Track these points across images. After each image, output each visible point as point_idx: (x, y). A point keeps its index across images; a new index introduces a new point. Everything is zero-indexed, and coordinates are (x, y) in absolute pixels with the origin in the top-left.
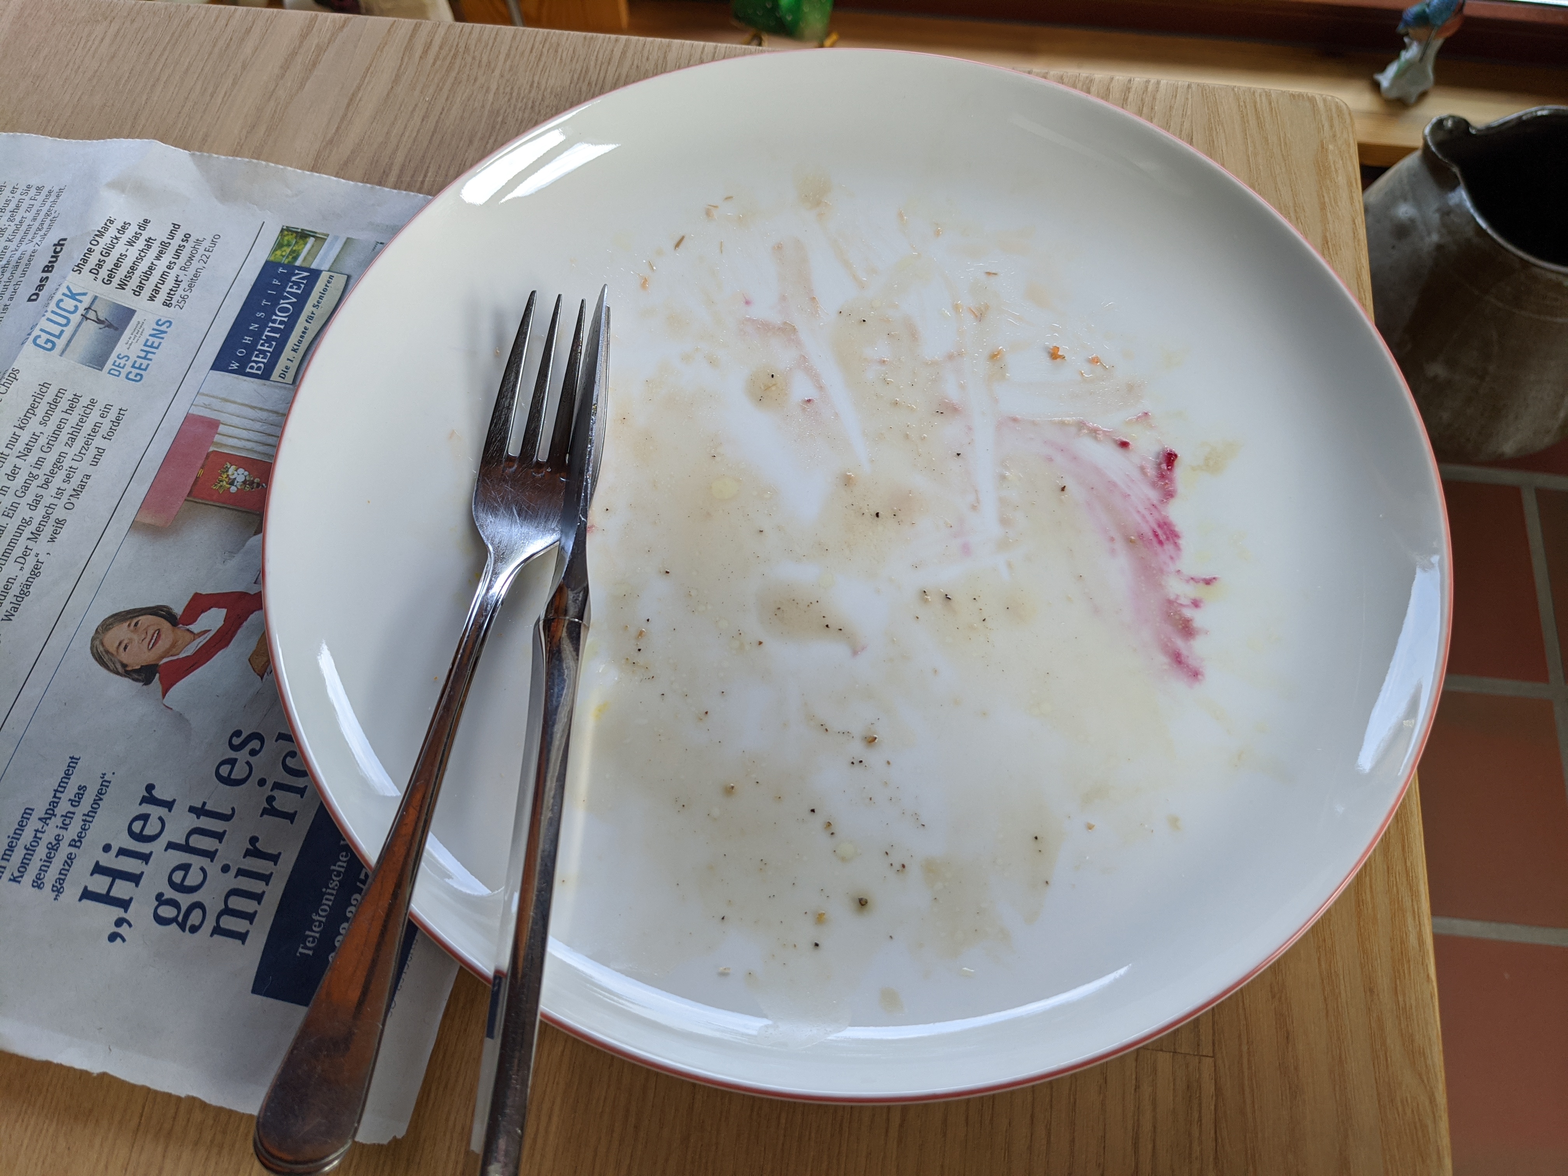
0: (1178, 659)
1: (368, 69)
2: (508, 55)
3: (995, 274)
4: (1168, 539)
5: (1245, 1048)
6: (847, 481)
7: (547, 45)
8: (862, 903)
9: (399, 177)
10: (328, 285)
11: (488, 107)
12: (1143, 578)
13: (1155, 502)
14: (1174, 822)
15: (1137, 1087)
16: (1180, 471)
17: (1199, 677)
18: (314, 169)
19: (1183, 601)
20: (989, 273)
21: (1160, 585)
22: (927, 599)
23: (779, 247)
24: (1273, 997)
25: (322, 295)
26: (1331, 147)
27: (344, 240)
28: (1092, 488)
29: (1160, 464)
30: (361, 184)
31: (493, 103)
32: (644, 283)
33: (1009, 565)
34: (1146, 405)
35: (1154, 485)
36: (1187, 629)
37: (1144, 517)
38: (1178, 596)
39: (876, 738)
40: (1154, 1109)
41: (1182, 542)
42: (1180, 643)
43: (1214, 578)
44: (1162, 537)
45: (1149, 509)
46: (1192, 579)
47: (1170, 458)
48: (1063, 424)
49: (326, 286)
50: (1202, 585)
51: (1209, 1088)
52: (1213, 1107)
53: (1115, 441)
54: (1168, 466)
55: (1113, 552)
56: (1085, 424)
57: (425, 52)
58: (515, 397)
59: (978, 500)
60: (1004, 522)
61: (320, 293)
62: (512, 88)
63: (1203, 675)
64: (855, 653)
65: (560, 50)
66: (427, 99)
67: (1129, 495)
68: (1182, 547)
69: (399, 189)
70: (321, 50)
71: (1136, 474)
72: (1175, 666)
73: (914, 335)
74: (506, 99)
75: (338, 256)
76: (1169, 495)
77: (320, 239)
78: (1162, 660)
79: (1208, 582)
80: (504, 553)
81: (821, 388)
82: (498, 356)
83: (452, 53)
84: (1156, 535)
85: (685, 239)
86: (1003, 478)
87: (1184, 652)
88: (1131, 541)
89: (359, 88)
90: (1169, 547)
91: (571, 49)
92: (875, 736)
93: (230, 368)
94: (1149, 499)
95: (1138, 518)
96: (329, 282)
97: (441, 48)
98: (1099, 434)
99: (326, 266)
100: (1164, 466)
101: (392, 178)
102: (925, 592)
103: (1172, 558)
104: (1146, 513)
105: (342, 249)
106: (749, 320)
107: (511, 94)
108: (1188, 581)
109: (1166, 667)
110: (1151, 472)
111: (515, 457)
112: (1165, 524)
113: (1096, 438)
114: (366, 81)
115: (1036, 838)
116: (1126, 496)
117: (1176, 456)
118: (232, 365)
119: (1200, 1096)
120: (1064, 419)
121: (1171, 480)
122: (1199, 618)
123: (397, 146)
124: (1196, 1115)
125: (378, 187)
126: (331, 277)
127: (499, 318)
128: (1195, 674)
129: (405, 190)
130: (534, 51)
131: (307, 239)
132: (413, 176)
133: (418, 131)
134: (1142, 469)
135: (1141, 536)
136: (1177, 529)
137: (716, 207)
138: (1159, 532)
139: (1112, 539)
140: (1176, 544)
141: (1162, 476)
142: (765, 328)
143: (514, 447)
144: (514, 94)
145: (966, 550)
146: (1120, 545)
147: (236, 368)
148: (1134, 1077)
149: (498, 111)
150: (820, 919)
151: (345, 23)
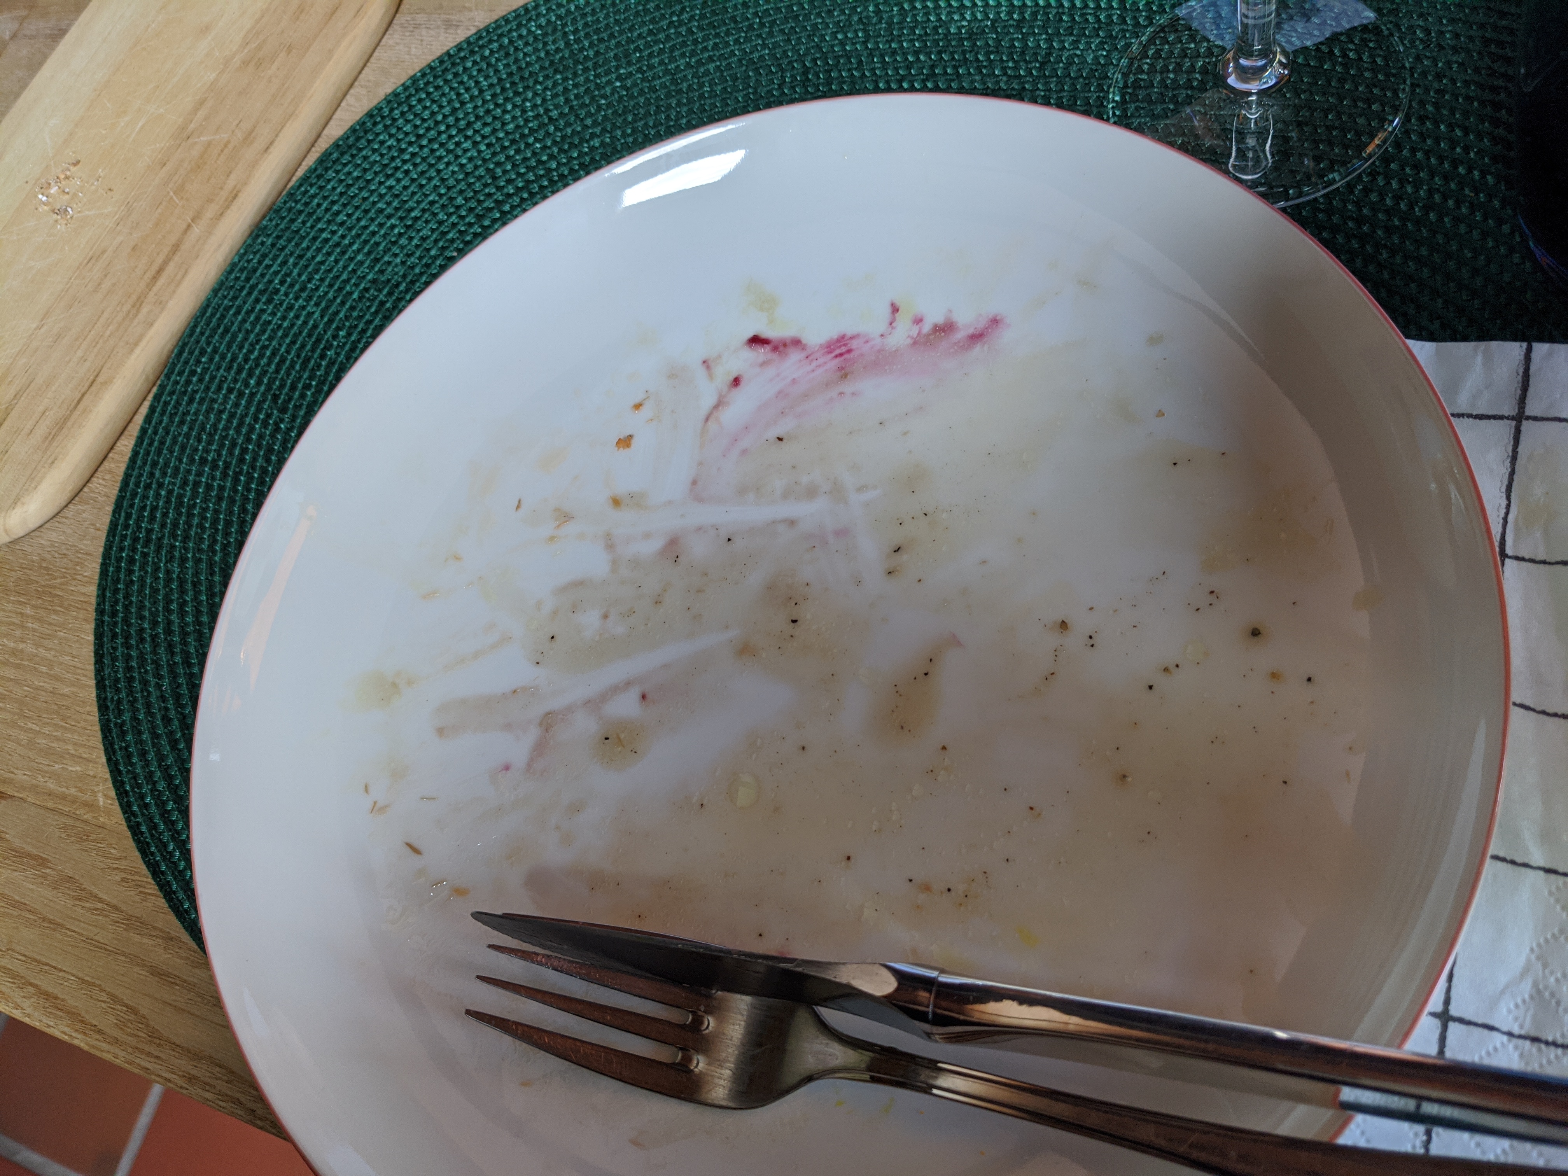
0: (977, 337)
3: (520, 501)
4: (845, 345)
6: (745, 652)
8: (1256, 633)
12: (887, 367)
13: (804, 355)
14: (1155, 340)
16: (773, 332)
17: (998, 318)
19: (914, 332)
20: (518, 507)
21: (897, 351)
22: (897, 570)
23: (443, 732)
28: (782, 412)
29: (762, 350)
32: (459, 892)
34: (694, 362)
35: (784, 357)
36: (945, 329)
38: (909, 336)
39: (1062, 621)
41: (850, 332)
43: (892, 304)
44: (844, 349)
45: (812, 360)
46: (891, 324)
47: (756, 341)
48: (702, 436)
50: (898, 315)
53: (730, 389)
54: (765, 343)
55: (855, 393)
56: (707, 414)
59: (784, 521)
60: (811, 495)
63: (996, 316)
64: (957, 643)
68: (856, 332)
71: (770, 372)
72: (985, 340)
76: (797, 343)
78: (978, 350)
79: (895, 309)
81: (629, 684)
84: (841, 355)
85: (410, 842)
87: (971, 331)
88: (845, 377)
90: (854, 344)
92: (1059, 621)
94: (800, 360)
95: (820, 371)
98: (722, 402)
100: (764, 346)
102: (888, 572)
103: (867, 342)
104: (814, 364)
106: (528, 767)
108: (894, 328)
109: (986, 347)
110: (770, 357)
112: (828, 347)
113: (724, 405)
115: (1174, 464)
116: (794, 381)
117: (754, 336)
120: (697, 435)
121: (782, 341)
122: (934, 318)
128: (995, 322)
134: (766, 363)
135: (840, 369)
137: (374, 802)
138: (838, 352)
139: (840, 394)
140: (852, 337)
141: (775, 348)
142: (541, 748)
145: (842, 533)
146: (847, 387)
150: (1277, 677)
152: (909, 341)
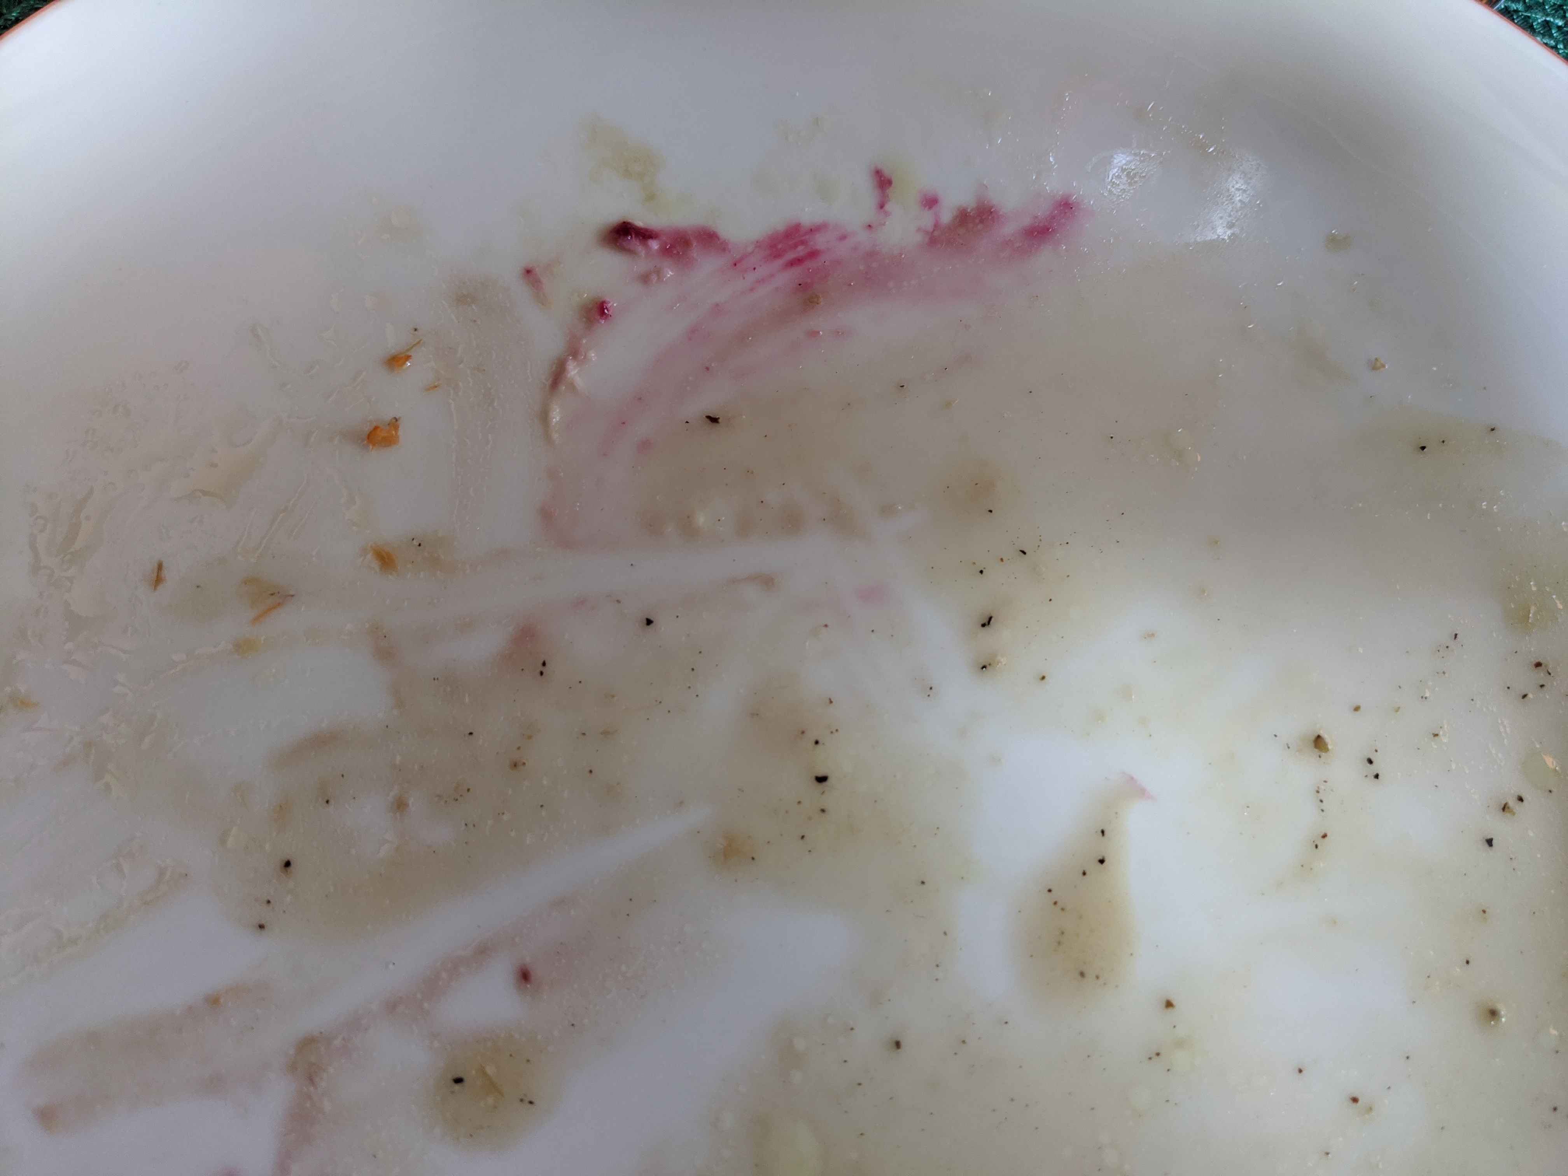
0: (1040, 232)
3: (158, 566)
4: (803, 243)
6: (725, 853)
13: (726, 261)
16: (658, 217)
17: (1069, 201)
19: (926, 221)
20: (156, 581)
21: (900, 256)
28: (706, 368)
29: (642, 251)
34: (506, 272)
35: (686, 264)
36: (979, 217)
37: (762, 281)
38: (918, 229)
39: (1316, 736)
41: (808, 220)
43: (876, 172)
44: (801, 251)
45: (744, 271)
46: (879, 207)
47: (624, 233)
50: (890, 192)
55: (839, 334)
59: (751, 578)
60: (791, 524)
63: (1068, 195)
67: (716, 304)
68: (817, 221)
71: (666, 292)
72: (1054, 236)
76: (708, 239)
78: (1046, 255)
79: (884, 182)
81: (484, 950)
84: (798, 261)
88: (811, 303)
90: (820, 241)
92: (1312, 737)
94: (720, 272)
95: (764, 291)
100: (649, 244)
102: (976, 665)
103: (843, 238)
104: (751, 277)
108: (886, 214)
109: (1058, 250)
110: (656, 264)
112: (771, 246)
115: (1422, 448)
116: (717, 309)
117: (622, 223)
121: (679, 234)
122: (957, 197)
128: (1065, 207)
134: (647, 278)
135: (802, 286)
136: (780, 228)
138: (791, 256)
139: (813, 334)
140: (814, 230)
141: (671, 248)
145: (873, 594)
146: (821, 321)
152: (919, 238)
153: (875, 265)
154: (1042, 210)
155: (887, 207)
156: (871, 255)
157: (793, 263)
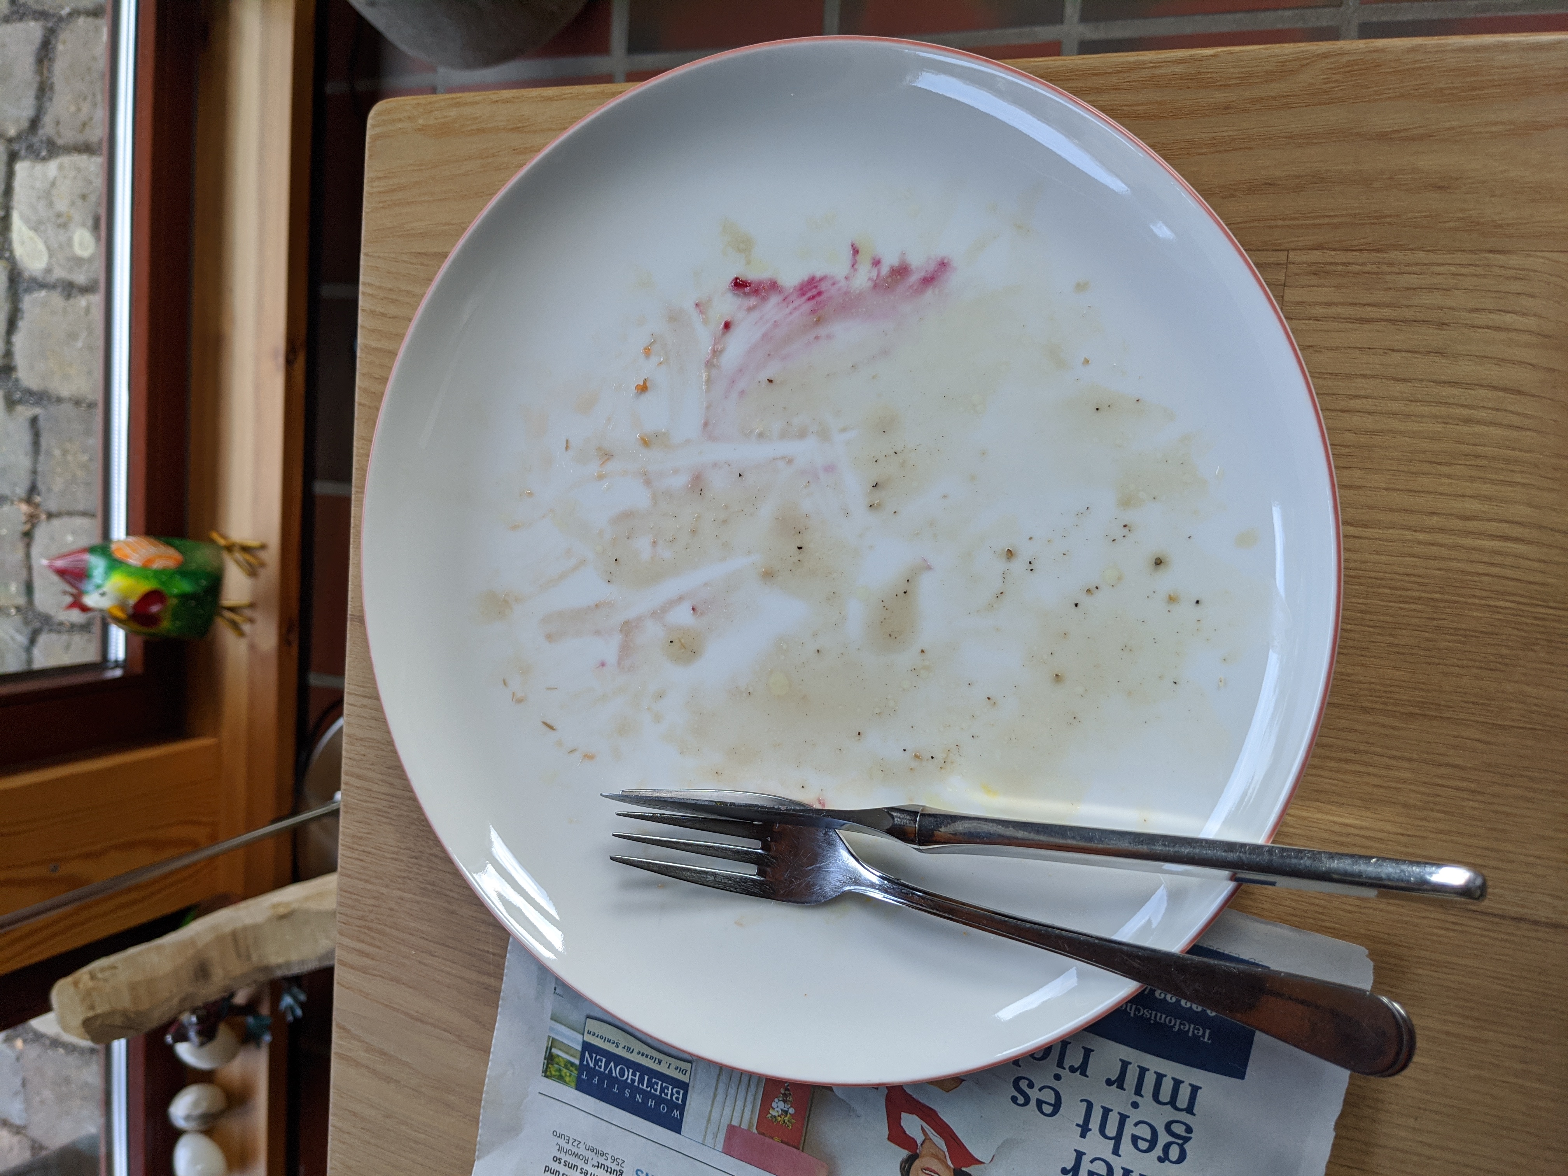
0: (929, 280)
1: (386, 1006)
2: (366, 881)
3: (567, 441)
4: (815, 287)
5: (1280, 223)
6: (768, 575)
7: (355, 846)
8: (1158, 562)
9: (490, 975)
10: (596, 1035)
11: (418, 898)
12: (854, 310)
13: (780, 298)
14: (1081, 287)
15: (1317, 319)
16: (752, 274)
17: (945, 261)
18: (487, 1051)
19: (874, 274)
20: (567, 448)
21: (860, 294)
22: (877, 504)
23: (549, 637)
24: (1234, 196)
25: (607, 1039)
26: (421, 121)
27: (553, 1022)
28: (769, 355)
29: (745, 293)
30: (499, 1010)
31: (415, 894)
32: (589, 757)
33: (844, 430)
34: (688, 305)
35: (765, 299)
36: (901, 272)
37: (795, 309)
38: (869, 279)
39: (1008, 550)
40: (1335, 304)
41: (819, 274)
42: (914, 278)
43: (852, 246)
44: (814, 292)
45: (788, 303)
46: (853, 266)
47: (739, 284)
48: (709, 381)
49: (597, 1036)
50: (858, 257)
51: (1316, 256)
52: (1333, 253)
53: (724, 334)
54: (747, 286)
55: (828, 337)
56: (708, 361)
57: (367, 955)
58: (705, 871)
59: (783, 458)
60: (802, 434)
61: (604, 1041)
62: (399, 877)
63: (945, 258)
64: (929, 568)
65: (359, 835)
66: (413, 952)
67: (775, 321)
68: (823, 275)
69: (502, 975)
70: (369, 1048)
71: (755, 315)
72: (936, 282)
73: (627, 516)
74: (409, 881)
75: (568, 1027)
76: (773, 286)
77: (553, 1043)
78: (930, 294)
79: (856, 251)
80: (850, 878)
81: (681, 599)
82: (663, 885)
83: (366, 931)
84: (813, 298)
85: (546, 721)
86: (761, 435)
87: (922, 274)
88: (818, 321)
89: (406, 1014)
91: (359, 825)
92: (1006, 550)
93: (679, 1117)
94: (778, 304)
95: (797, 314)
96: (594, 1034)
97: (362, 941)
98: (718, 348)
99: (579, 1038)
100: (747, 289)
101: (492, 981)
102: (871, 506)
103: (834, 284)
104: (791, 307)
105: (561, 1023)
106: (619, 663)
107: (404, 877)
108: (856, 270)
109: (937, 291)
110: (752, 301)
111: (758, 868)
112: (801, 289)
113: (721, 351)
114: (398, 1007)
115: (1097, 409)
116: (776, 324)
117: (737, 279)
118: (676, 1116)
119: (1323, 264)
120: (704, 380)
121: (760, 283)
122: (890, 260)
123: (458, 977)
124: (1340, 268)
125: (502, 994)
126: (589, 1032)
127: (628, 885)
128: (943, 265)
129: (504, 970)
130: (361, 858)
131: (554, 1054)
132: (489, 963)
133: (445, 959)
134: (750, 309)
135: (813, 311)
136: (806, 279)
137: (514, 694)
138: (809, 294)
139: (817, 338)
140: (821, 280)
141: (756, 292)
142: (626, 649)
143: (750, 872)
144: (404, 874)
145: (830, 469)
146: (822, 331)
147: (678, 1112)
148: (1307, 322)
149: (422, 888)
150: (1172, 599)
151: (341, 1027)
152: (870, 284)
153: (847, 299)
154: (932, 267)
155: (856, 267)
156: (846, 293)
157: (809, 299)
